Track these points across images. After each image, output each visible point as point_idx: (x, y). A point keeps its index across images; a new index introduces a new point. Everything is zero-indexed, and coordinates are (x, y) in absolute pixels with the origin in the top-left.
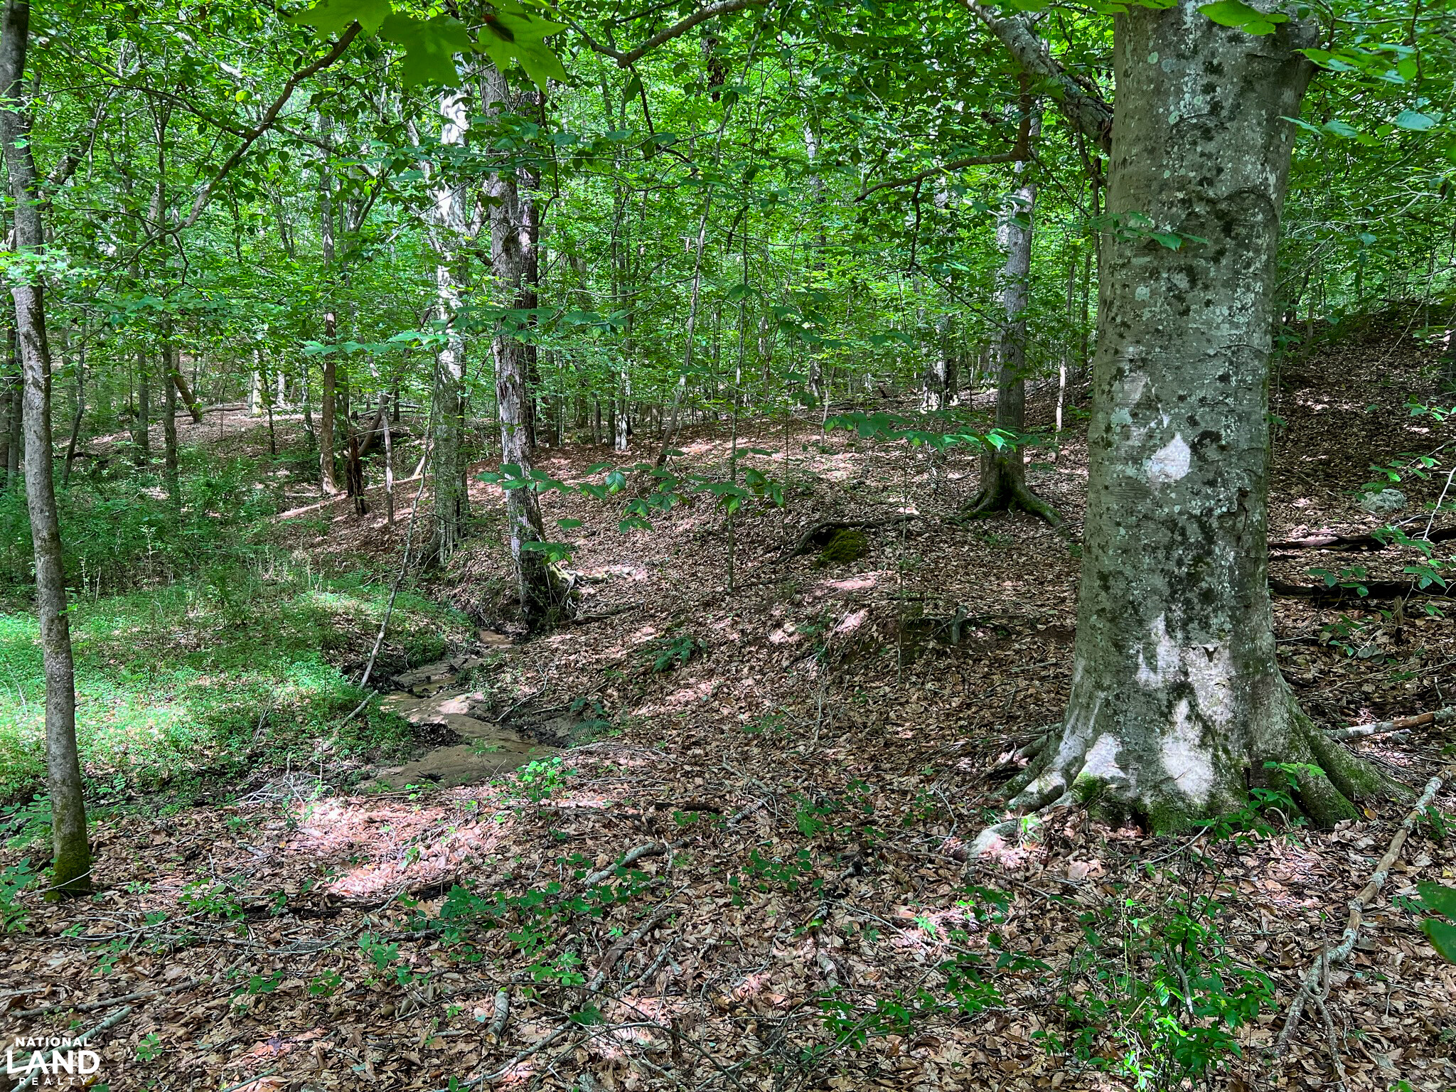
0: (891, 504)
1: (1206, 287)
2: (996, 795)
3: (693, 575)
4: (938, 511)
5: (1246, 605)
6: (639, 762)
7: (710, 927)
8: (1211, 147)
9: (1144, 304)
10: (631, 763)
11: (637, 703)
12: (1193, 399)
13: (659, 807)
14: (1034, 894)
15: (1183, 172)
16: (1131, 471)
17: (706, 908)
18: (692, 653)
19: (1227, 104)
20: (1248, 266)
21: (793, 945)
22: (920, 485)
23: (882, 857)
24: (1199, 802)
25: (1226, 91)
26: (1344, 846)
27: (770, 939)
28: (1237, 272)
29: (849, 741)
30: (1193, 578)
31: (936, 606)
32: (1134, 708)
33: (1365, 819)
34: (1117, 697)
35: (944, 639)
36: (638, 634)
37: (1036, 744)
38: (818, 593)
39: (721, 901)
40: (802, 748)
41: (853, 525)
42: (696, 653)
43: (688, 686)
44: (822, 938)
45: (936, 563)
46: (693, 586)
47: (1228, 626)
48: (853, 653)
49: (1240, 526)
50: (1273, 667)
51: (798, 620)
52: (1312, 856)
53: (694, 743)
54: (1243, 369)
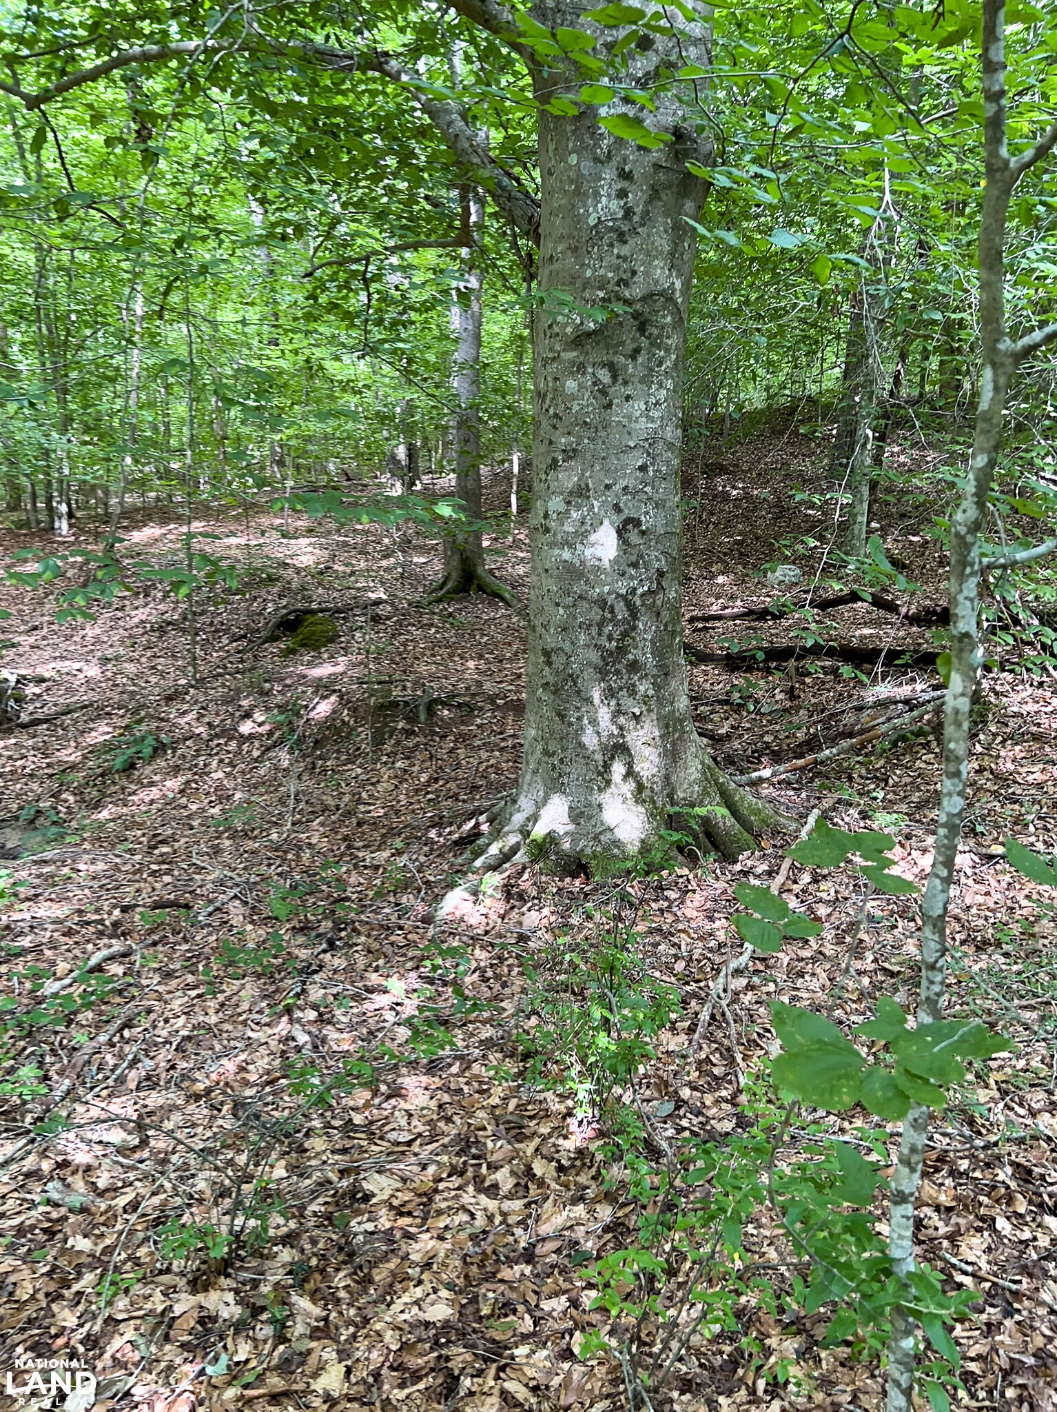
0: (358, 589)
1: (626, 383)
2: (460, 860)
3: (153, 668)
4: (406, 595)
5: (666, 672)
6: (101, 866)
7: (183, 1019)
8: (625, 250)
9: (573, 397)
10: (92, 868)
11: (97, 806)
12: (617, 488)
13: (125, 910)
14: (492, 945)
15: (602, 272)
16: (566, 555)
17: (179, 1002)
18: (155, 750)
19: (638, 210)
20: (660, 364)
21: (267, 1025)
22: (387, 570)
23: (354, 930)
24: (633, 848)
25: (636, 198)
26: (745, 873)
27: (245, 1023)
28: (652, 370)
29: (322, 824)
30: (622, 651)
31: (404, 688)
32: (575, 770)
33: (762, 849)
34: (561, 761)
35: (412, 719)
36: (94, 734)
37: (495, 810)
38: (288, 682)
39: (193, 993)
40: (274, 836)
41: (322, 611)
42: (159, 749)
43: (152, 784)
44: (298, 1014)
45: (405, 645)
46: (153, 680)
47: (650, 693)
48: (326, 738)
49: (659, 603)
50: (689, 726)
51: (268, 709)
52: (721, 885)
53: (161, 842)
54: (658, 459)
